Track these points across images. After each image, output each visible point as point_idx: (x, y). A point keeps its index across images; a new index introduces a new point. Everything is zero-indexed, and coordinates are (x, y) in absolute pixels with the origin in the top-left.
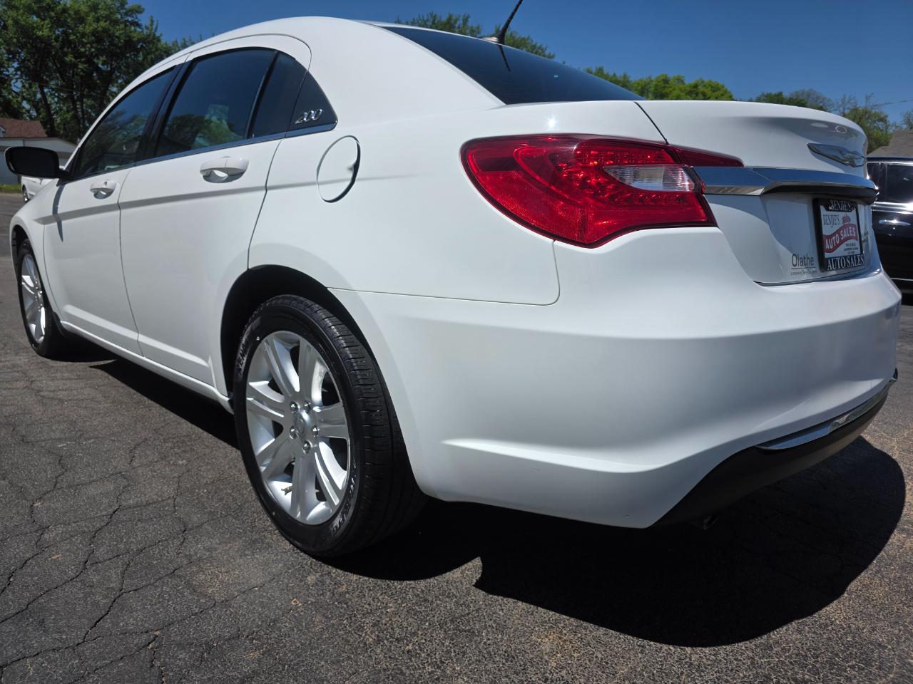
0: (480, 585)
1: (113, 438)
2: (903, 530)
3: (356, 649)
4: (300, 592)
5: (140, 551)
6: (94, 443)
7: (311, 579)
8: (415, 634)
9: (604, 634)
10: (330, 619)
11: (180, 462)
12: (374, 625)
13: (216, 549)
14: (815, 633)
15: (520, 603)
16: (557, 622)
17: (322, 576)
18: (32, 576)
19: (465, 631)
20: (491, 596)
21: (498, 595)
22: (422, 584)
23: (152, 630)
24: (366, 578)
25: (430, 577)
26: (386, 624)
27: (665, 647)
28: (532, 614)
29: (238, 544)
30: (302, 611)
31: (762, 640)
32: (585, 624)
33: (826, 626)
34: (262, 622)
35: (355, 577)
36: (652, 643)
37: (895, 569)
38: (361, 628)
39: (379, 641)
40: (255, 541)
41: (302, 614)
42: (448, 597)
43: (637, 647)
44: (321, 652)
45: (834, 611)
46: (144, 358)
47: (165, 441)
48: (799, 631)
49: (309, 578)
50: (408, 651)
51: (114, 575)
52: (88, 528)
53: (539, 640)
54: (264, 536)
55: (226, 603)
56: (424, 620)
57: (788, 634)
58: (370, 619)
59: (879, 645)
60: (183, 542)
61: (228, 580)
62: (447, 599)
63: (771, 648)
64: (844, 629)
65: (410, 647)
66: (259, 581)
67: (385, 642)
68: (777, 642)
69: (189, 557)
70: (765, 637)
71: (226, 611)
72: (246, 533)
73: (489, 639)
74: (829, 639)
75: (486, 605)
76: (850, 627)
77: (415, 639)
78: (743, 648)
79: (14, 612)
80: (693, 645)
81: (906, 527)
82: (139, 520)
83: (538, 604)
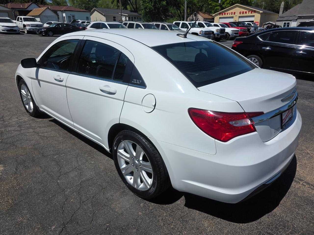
0: (186, 205)
1: (69, 153)
2: (296, 181)
3: (159, 227)
4: (140, 210)
5: (93, 197)
6: (64, 155)
7: (142, 205)
8: (173, 222)
9: (220, 220)
10: (150, 218)
11: (92, 162)
12: (162, 220)
13: (114, 196)
14: (272, 218)
15: (197, 211)
16: (208, 217)
17: (144, 204)
18: (69, 208)
19: (185, 221)
20: (189, 209)
21: (192, 209)
22: (171, 206)
23: (106, 224)
24: (156, 204)
25: (172, 203)
26: (165, 220)
27: (235, 224)
28: (201, 215)
29: (118, 194)
30: (142, 216)
31: (259, 221)
32: (215, 217)
33: (275, 216)
34: (133, 220)
35: (153, 204)
36: (232, 223)
37: (293, 196)
38: (158, 221)
39: (164, 225)
40: (123, 192)
41: (143, 217)
42: (178, 210)
43: (228, 224)
44: (151, 229)
45: (277, 211)
46: (76, 129)
47: (85, 154)
48: (268, 218)
49: (141, 205)
50: (172, 228)
51: (90, 205)
52: (76, 189)
53: (204, 223)
54: (125, 190)
55: (122, 214)
56: (174, 218)
57: (265, 219)
58: (160, 218)
59: (288, 221)
60: (104, 193)
61: (120, 206)
62: (178, 211)
63: (261, 223)
64: (279, 216)
65: (172, 226)
66: (128, 206)
67: (166, 225)
68: (263, 221)
69: (107, 198)
70: (260, 219)
71: (123, 217)
72: (119, 189)
73: (191, 223)
74: (275, 220)
75: (189, 212)
76: (281, 216)
77: (173, 224)
78: (254, 223)
79: (69, 220)
80: (242, 223)
81: (296, 180)
82: (89, 186)
83: (202, 211)
